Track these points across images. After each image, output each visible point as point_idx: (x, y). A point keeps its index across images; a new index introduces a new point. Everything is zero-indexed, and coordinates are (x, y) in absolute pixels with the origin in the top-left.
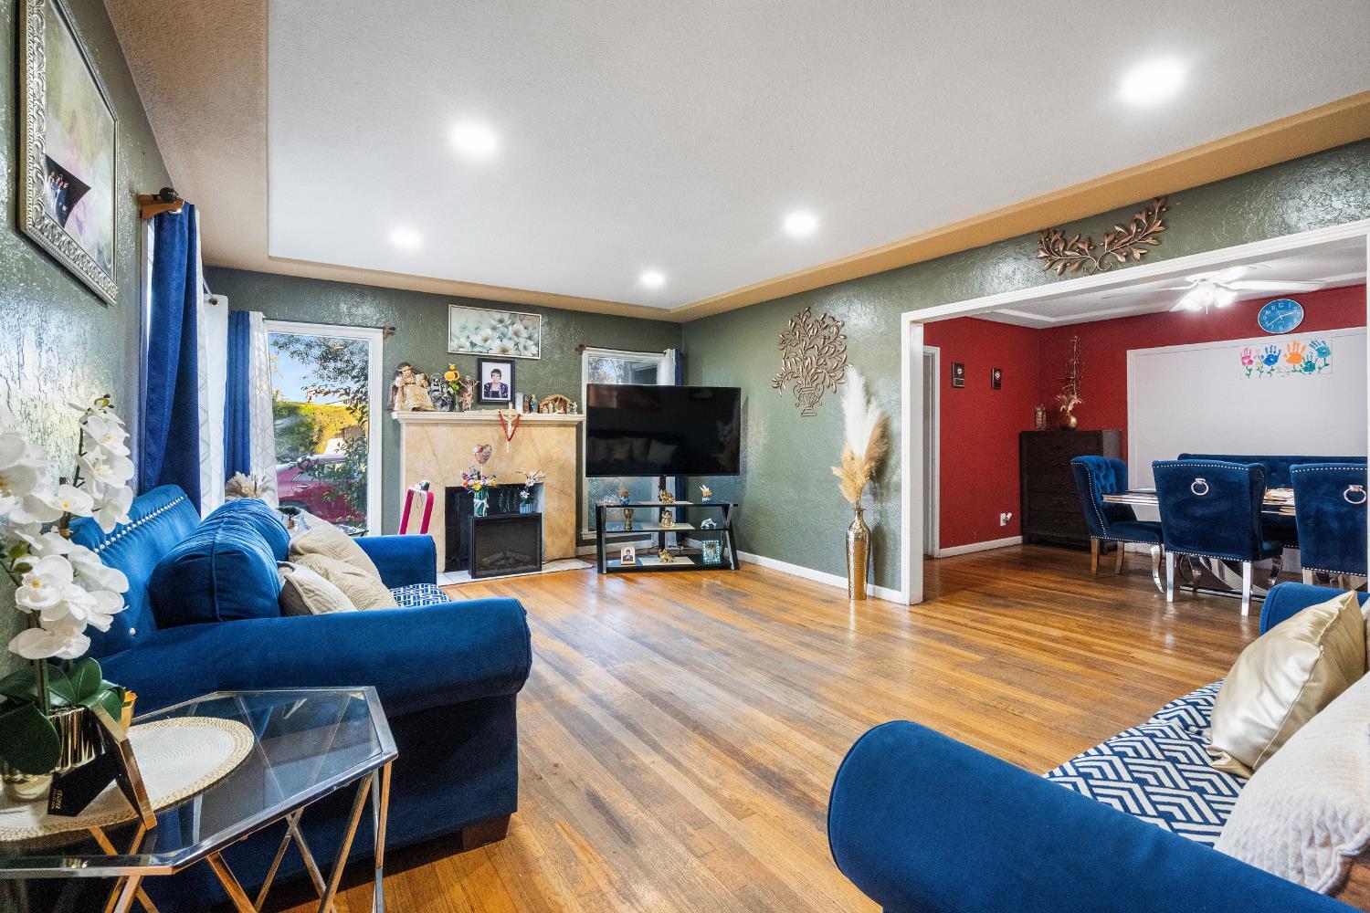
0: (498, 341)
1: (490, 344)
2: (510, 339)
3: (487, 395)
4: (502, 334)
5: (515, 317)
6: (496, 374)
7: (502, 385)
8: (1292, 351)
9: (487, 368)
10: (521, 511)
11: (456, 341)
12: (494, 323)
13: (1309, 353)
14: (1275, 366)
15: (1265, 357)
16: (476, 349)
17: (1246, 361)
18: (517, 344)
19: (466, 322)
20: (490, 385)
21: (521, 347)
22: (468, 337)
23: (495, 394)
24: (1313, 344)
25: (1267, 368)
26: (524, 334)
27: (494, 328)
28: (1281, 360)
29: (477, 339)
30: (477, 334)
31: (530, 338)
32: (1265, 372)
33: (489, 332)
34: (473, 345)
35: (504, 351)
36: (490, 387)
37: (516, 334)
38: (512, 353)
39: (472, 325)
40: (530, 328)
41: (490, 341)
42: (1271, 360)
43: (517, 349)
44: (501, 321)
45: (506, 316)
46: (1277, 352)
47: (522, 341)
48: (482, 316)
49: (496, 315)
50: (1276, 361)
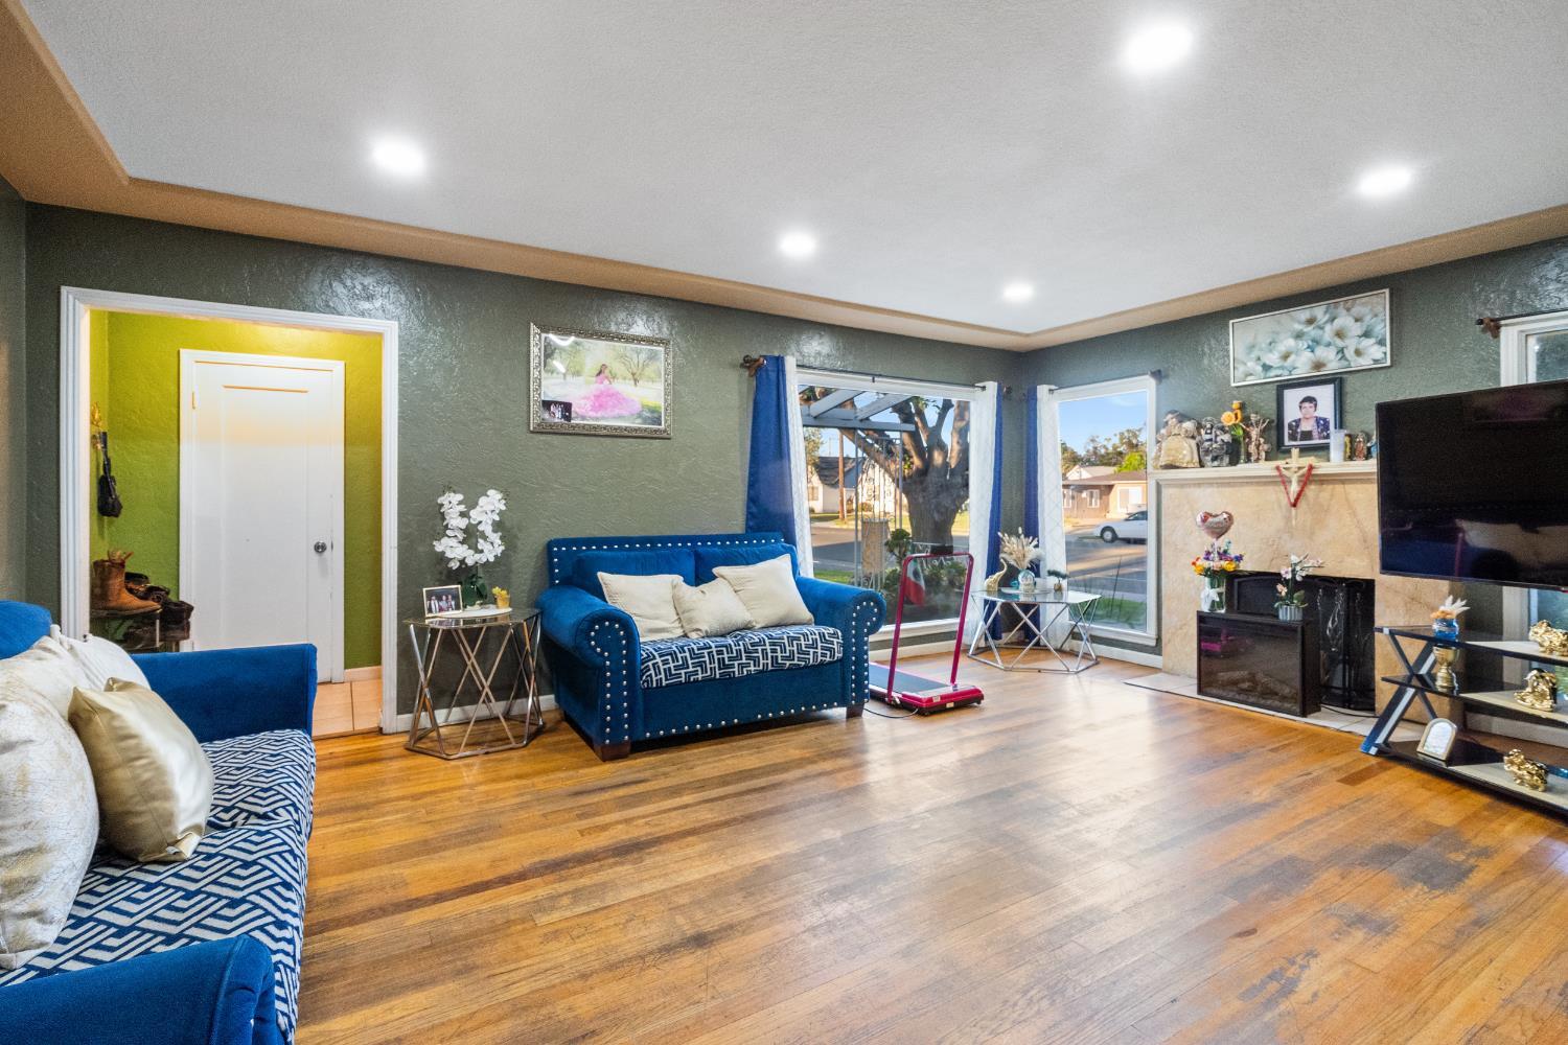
0: (1308, 354)
1: (1294, 361)
2: (1329, 345)
3: (1293, 437)
4: (1313, 341)
5: (1336, 308)
6: (1307, 405)
7: (1318, 420)
9: (1292, 397)
10: (1281, 617)
11: (1241, 369)
12: (1298, 327)
16: (1273, 373)
18: (1341, 351)
19: (1255, 338)
20: (1298, 422)
21: (1350, 353)
22: (1259, 359)
23: (1307, 435)
26: (1357, 329)
27: (1299, 336)
29: (1273, 359)
30: (1271, 351)
31: (1367, 334)
33: (1291, 342)
34: (1267, 368)
35: (1318, 366)
36: (1297, 426)
37: (1339, 334)
38: (1333, 366)
39: (1263, 341)
40: (1368, 318)
41: (1292, 357)
43: (1343, 357)
44: (1310, 321)
45: (1319, 311)
47: (1351, 344)
48: (1279, 322)
49: (1303, 313)
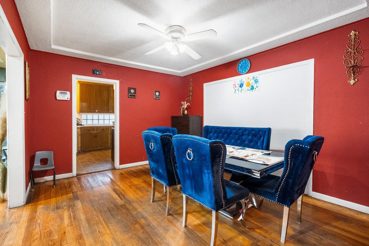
8: (247, 81)
13: (252, 82)
14: (243, 88)
15: (240, 84)
17: (235, 86)
24: (253, 78)
25: (240, 89)
28: (244, 85)
32: (240, 91)
42: (241, 85)
46: (243, 82)
50: (243, 86)
